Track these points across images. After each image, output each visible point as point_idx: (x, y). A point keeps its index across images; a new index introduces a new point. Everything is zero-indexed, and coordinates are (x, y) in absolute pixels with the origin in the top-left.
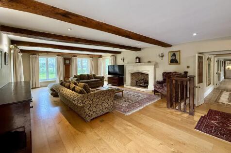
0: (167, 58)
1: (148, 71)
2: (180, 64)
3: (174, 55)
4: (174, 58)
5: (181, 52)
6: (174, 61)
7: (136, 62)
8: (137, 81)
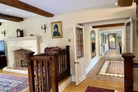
0: (50, 31)
1: (32, 47)
2: (62, 37)
3: (56, 26)
4: (56, 30)
5: (63, 23)
6: (56, 34)
7: (18, 37)
8: (21, 61)
